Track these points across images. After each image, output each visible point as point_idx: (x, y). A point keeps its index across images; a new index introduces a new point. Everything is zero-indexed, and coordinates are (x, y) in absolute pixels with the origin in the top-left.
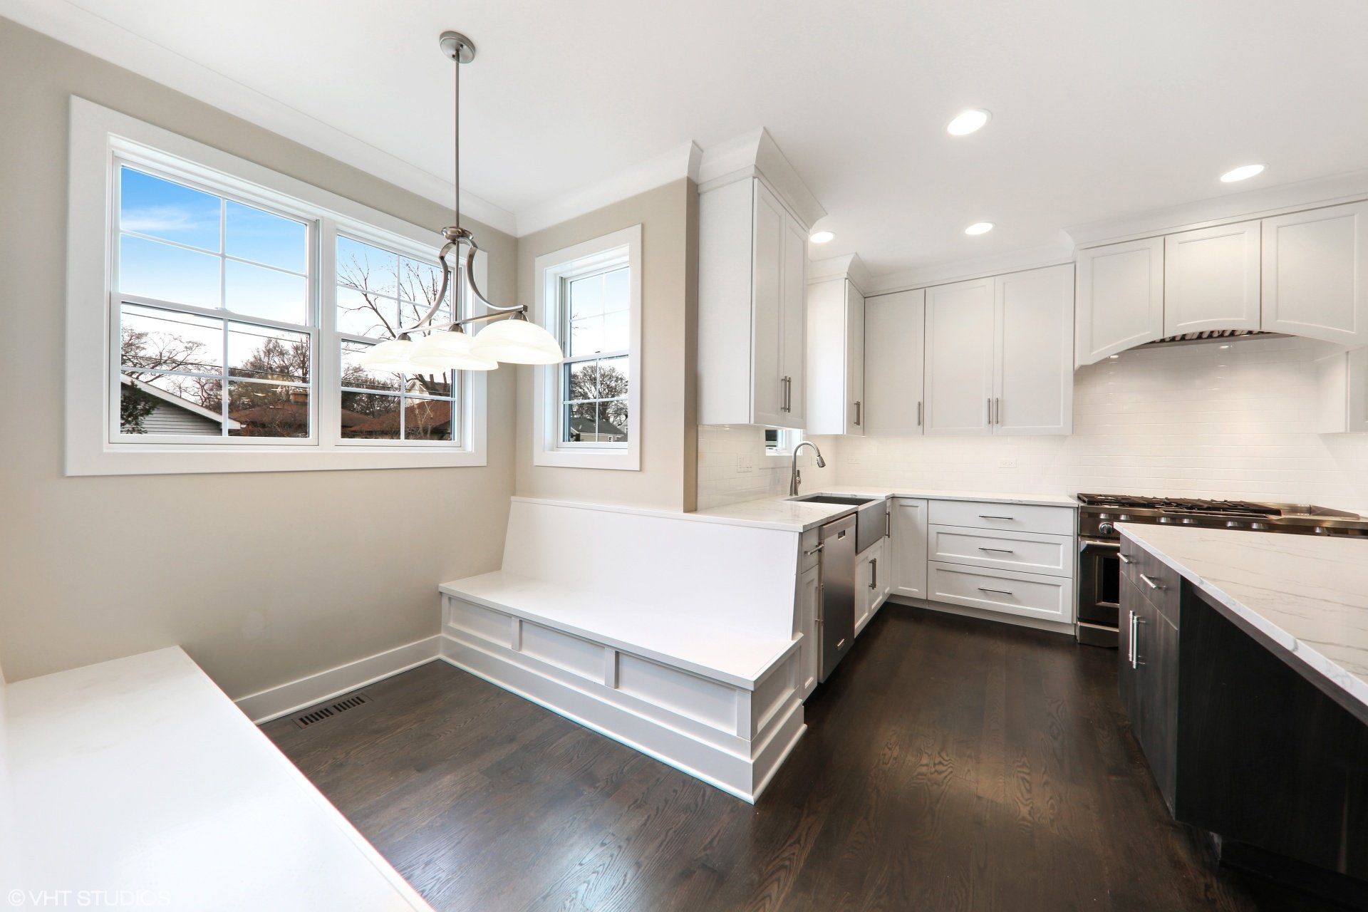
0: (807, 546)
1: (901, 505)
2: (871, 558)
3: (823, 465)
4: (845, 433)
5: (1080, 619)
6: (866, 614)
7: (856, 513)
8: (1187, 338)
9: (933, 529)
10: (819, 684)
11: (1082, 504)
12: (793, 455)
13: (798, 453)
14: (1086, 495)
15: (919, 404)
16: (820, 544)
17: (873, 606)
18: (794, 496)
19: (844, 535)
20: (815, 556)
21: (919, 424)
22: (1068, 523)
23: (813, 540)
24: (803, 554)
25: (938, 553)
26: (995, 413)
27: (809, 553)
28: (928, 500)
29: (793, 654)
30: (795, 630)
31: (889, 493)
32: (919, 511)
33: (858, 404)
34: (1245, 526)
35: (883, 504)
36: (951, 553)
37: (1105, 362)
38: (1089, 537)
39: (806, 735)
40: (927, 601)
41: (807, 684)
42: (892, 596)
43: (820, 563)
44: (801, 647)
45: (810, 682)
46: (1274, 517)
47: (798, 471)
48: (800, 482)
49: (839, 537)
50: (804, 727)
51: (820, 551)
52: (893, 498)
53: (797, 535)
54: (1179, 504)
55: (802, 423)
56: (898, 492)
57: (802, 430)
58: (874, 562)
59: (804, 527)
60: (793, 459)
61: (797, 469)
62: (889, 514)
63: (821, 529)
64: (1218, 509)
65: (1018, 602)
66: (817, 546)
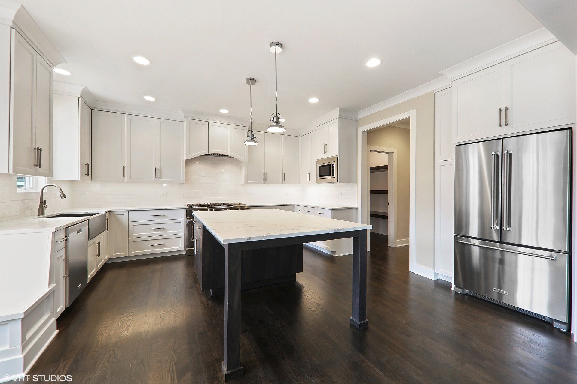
0: (57, 238)
1: (114, 215)
2: (97, 242)
3: (65, 197)
4: (79, 180)
5: (187, 248)
6: (95, 270)
7: (88, 220)
8: (215, 154)
9: (131, 224)
10: (66, 309)
11: (188, 207)
12: (40, 191)
13: (44, 191)
14: (189, 204)
15: (124, 167)
16: (66, 237)
17: (98, 266)
18: (41, 216)
19: (81, 231)
20: (63, 243)
21: (124, 177)
22: (183, 214)
23: (62, 235)
24: (55, 243)
25: (134, 234)
26: (158, 174)
27: (59, 242)
28: (128, 211)
29: (49, 295)
30: (50, 283)
31: (108, 210)
32: (124, 217)
33: (88, 165)
34: (226, 209)
35: (104, 215)
36: (140, 233)
37: (195, 158)
38: (189, 218)
39: (58, 336)
40: (128, 257)
41: (58, 310)
42: (109, 259)
43: (66, 247)
44: (54, 291)
45: (61, 309)
46: (231, 207)
47: (45, 201)
48: (46, 207)
49: (78, 233)
50: (57, 331)
51: (66, 240)
52: (110, 212)
53: (51, 234)
54: (212, 205)
55: (49, 174)
56: (113, 209)
57: (47, 178)
58: (99, 244)
59: (56, 228)
60: (40, 194)
61: (44, 200)
62: (107, 220)
63: (66, 229)
64: (222, 206)
65: (167, 247)
66: (64, 238)
